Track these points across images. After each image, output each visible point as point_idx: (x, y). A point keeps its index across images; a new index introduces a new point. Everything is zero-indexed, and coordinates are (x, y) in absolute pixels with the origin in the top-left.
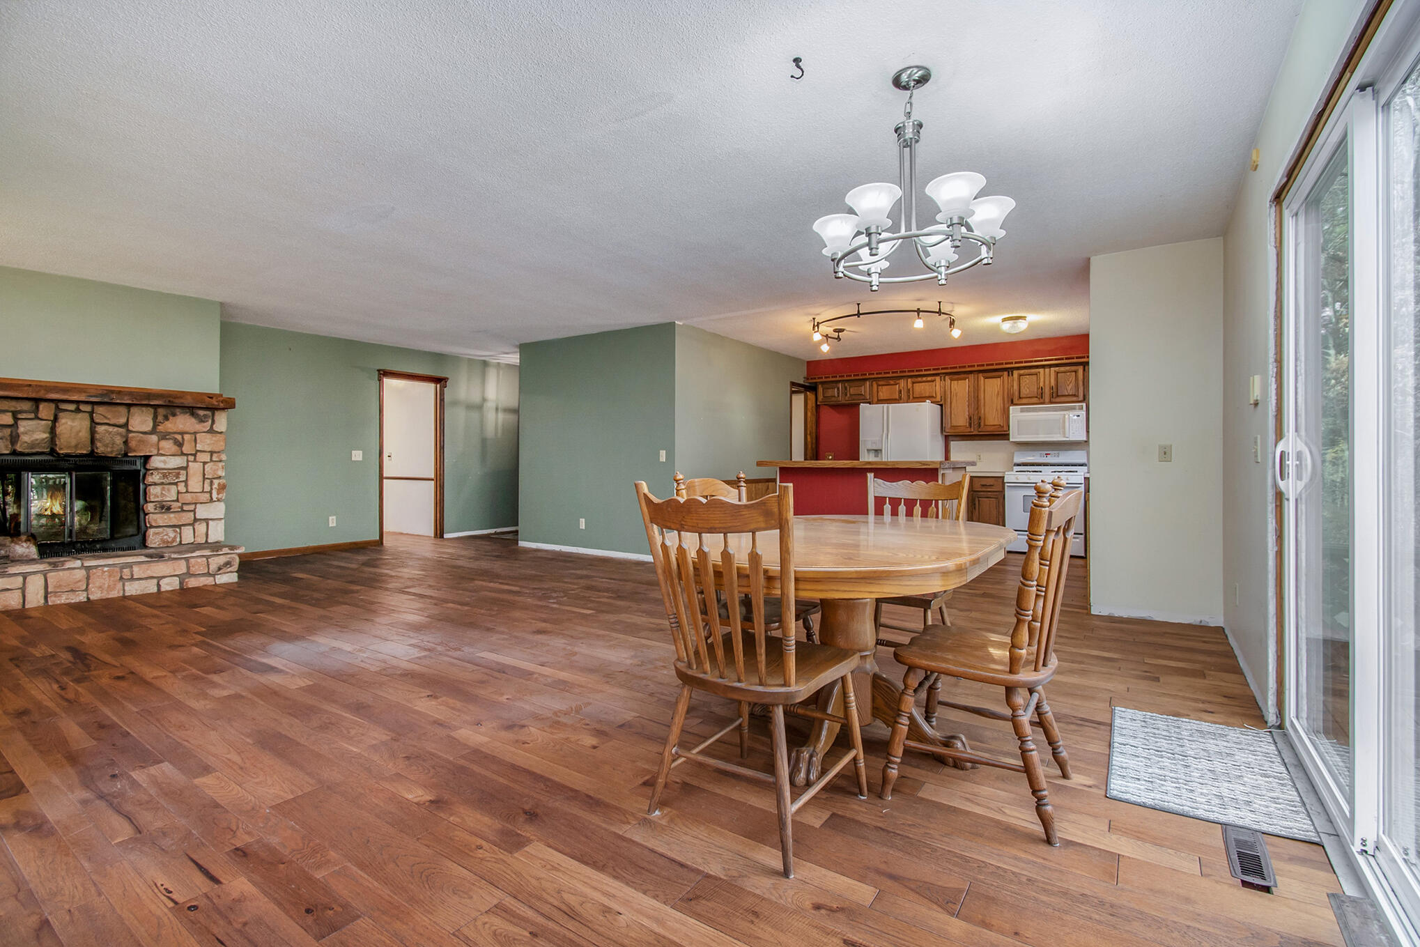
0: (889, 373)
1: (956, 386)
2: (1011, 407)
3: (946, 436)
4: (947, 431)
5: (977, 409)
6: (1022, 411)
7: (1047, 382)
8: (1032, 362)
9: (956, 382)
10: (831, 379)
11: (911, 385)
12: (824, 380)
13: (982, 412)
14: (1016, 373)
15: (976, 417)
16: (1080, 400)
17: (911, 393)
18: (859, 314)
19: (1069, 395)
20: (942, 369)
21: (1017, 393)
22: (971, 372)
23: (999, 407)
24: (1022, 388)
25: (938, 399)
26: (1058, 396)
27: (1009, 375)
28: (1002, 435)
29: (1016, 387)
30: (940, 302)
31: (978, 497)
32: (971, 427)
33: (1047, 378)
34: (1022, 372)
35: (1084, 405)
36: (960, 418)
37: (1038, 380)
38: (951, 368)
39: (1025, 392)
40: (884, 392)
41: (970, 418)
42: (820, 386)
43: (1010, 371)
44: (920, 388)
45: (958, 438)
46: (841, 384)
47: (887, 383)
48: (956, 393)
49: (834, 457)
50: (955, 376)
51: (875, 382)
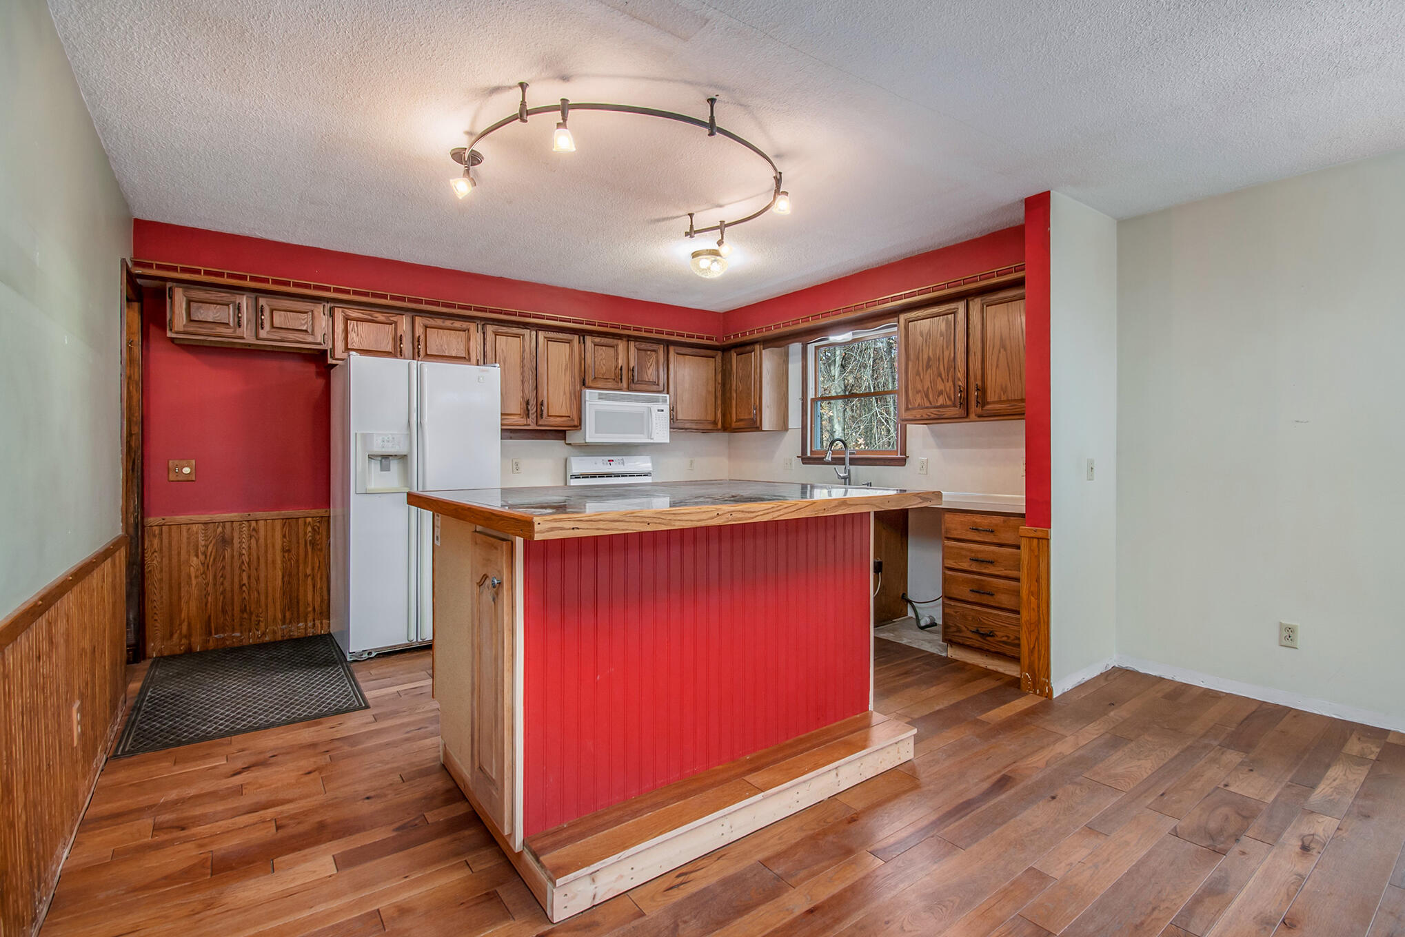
1: (503, 346)
2: (585, 391)
5: (537, 388)
7: (626, 361)
9: (503, 338)
11: (421, 330)
13: (544, 394)
14: (589, 339)
15: (535, 402)
17: (422, 344)
19: (649, 382)
20: (478, 309)
21: (591, 371)
23: (567, 390)
25: (473, 363)
26: (639, 381)
27: (580, 340)
29: (590, 361)
32: (526, 417)
33: (626, 354)
34: (597, 339)
36: (511, 403)
37: (615, 354)
38: (493, 311)
39: (600, 370)
40: (363, 333)
41: (527, 402)
42: (179, 291)
43: (581, 334)
44: (440, 339)
46: (247, 297)
47: (370, 318)
48: (505, 358)
49: (196, 470)
50: (504, 328)
51: (340, 310)
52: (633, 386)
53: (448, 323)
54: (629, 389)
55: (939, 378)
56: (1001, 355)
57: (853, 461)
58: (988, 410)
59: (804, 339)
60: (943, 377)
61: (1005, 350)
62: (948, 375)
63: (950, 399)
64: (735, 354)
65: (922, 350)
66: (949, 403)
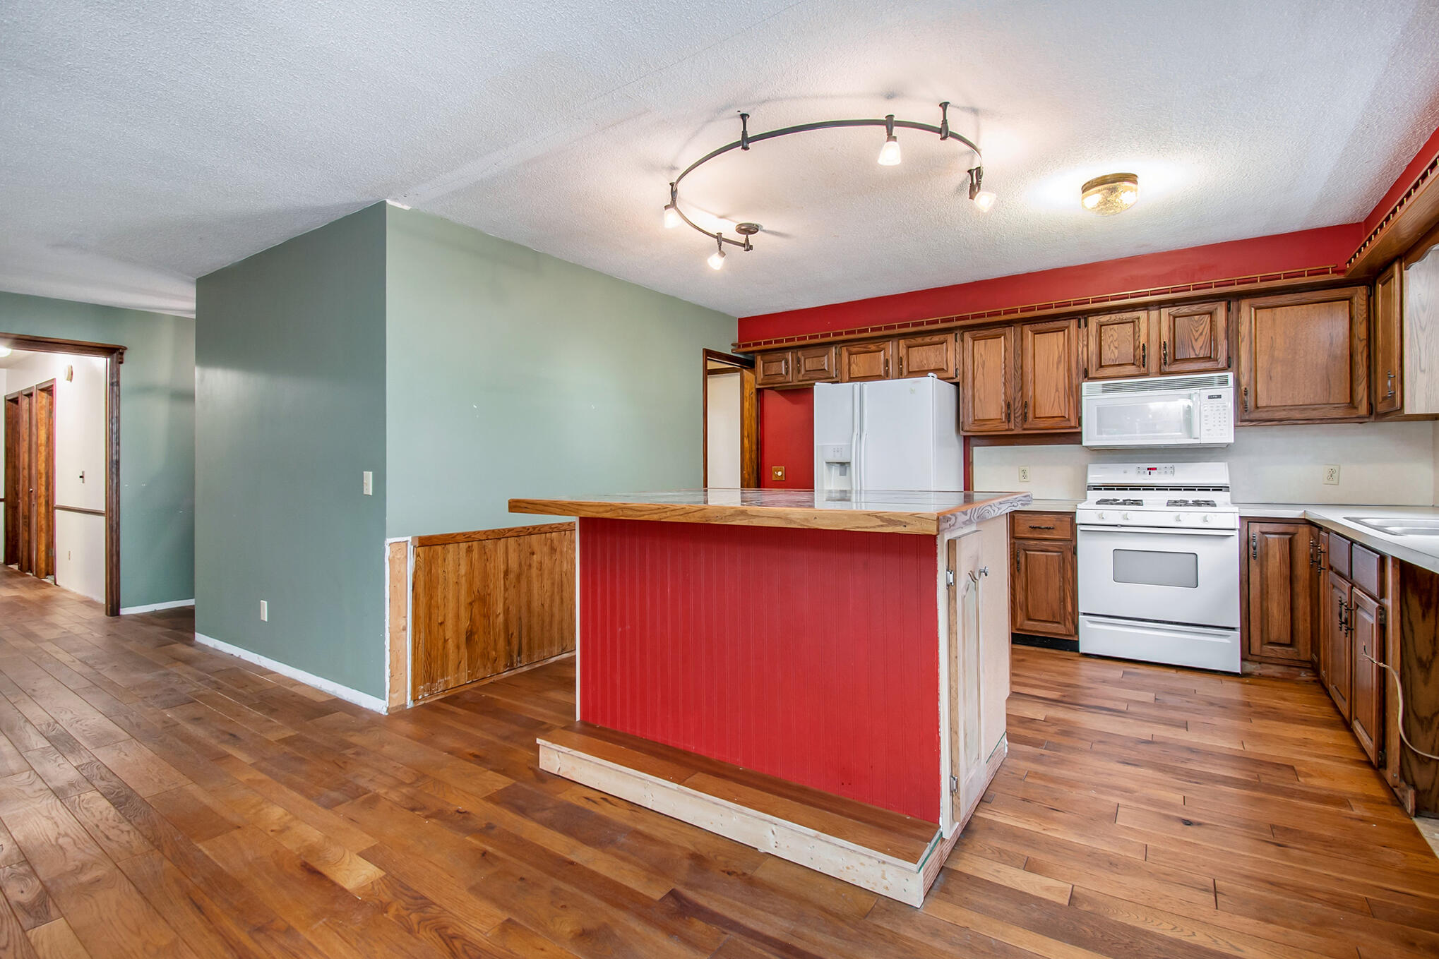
0: (866, 331)
1: (982, 351)
2: (1084, 384)
3: (965, 437)
4: (966, 428)
5: (1022, 388)
6: (1106, 389)
7: (1154, 336)
8: (1126, 297)
9: (982, 342)
10: (774, 346)
11: (904, 351)
12: (762, 347)
13: (1030, 393)
14: (1093, 321)
15: (1018, 404)
16: (1220, 366)
17: (905, 364)
18: (745, 142)
19: (1197, 359)
20: (958, 319)
21: (1094, 359)
22: (1009, 323)
23: (1061, 386)
24: (1105, 347)
25: (951, 373)
26: (1175, 360)
27: (1079, 327)
28: (1068, 434)
29: (1093, 346)
30: (944, 105)
31: (1025, 550)
32: (1009, 422)
33: (1154, 326)
34: (1105, 318)
35: (1230, 375)
36: (990, 408)
37: (1136, 333)
38: (974, 317)
39: (1109, 355)
40: (861, 363)
41: (1008, 406)
42: (759, 358)
43: (1082, 316)
44: (920, 356)
45: (985, 441)
46: (792, 353)
47: (865, 350)
48: (984, 362)
49: (786, 473)
50: (982, 332)
51: (845, 348)
52: (1167, 369)
53: (927, 339)
54: (1162, 373)
64: (1380, 286)
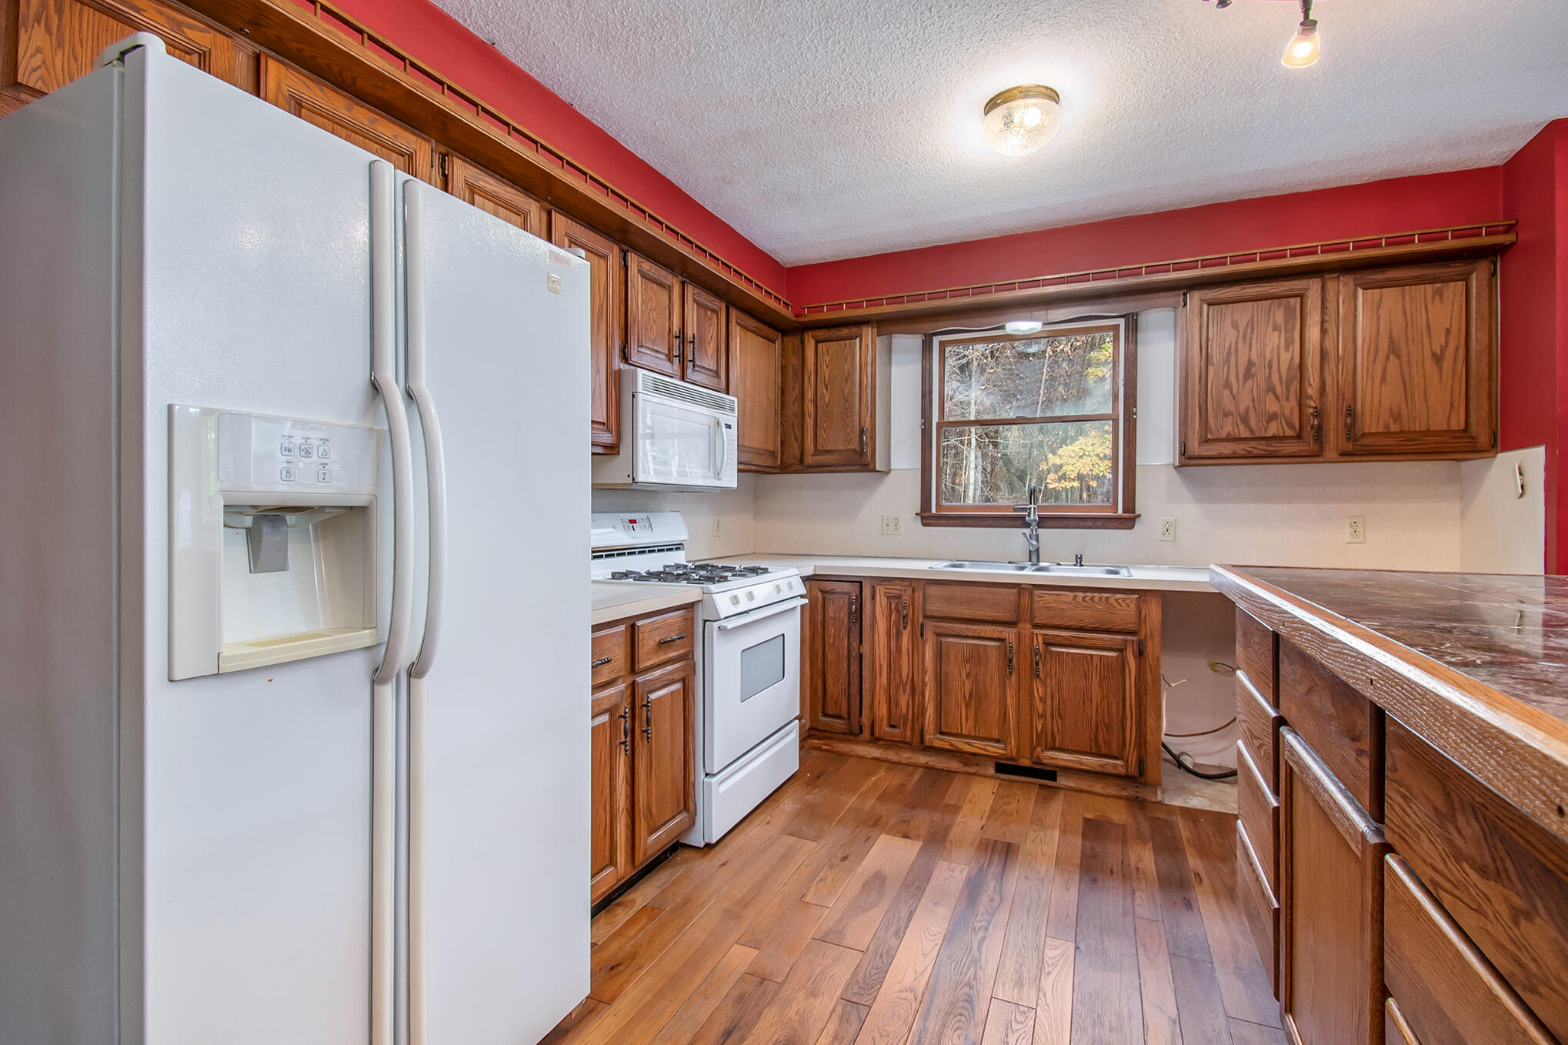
6: (657, 388)
52: (690, 374)
55: (1271, 394)
56: (1390, 366)
57: (1044, 522)
58: (1365, 446)
59: (930, 327)
60: (1279, 392)
61: (1398, 357)
62: (1288, 391)
63: (1291, 426)
64: (813, 341)
65: (1237, 350)
66: (1289, 433)
